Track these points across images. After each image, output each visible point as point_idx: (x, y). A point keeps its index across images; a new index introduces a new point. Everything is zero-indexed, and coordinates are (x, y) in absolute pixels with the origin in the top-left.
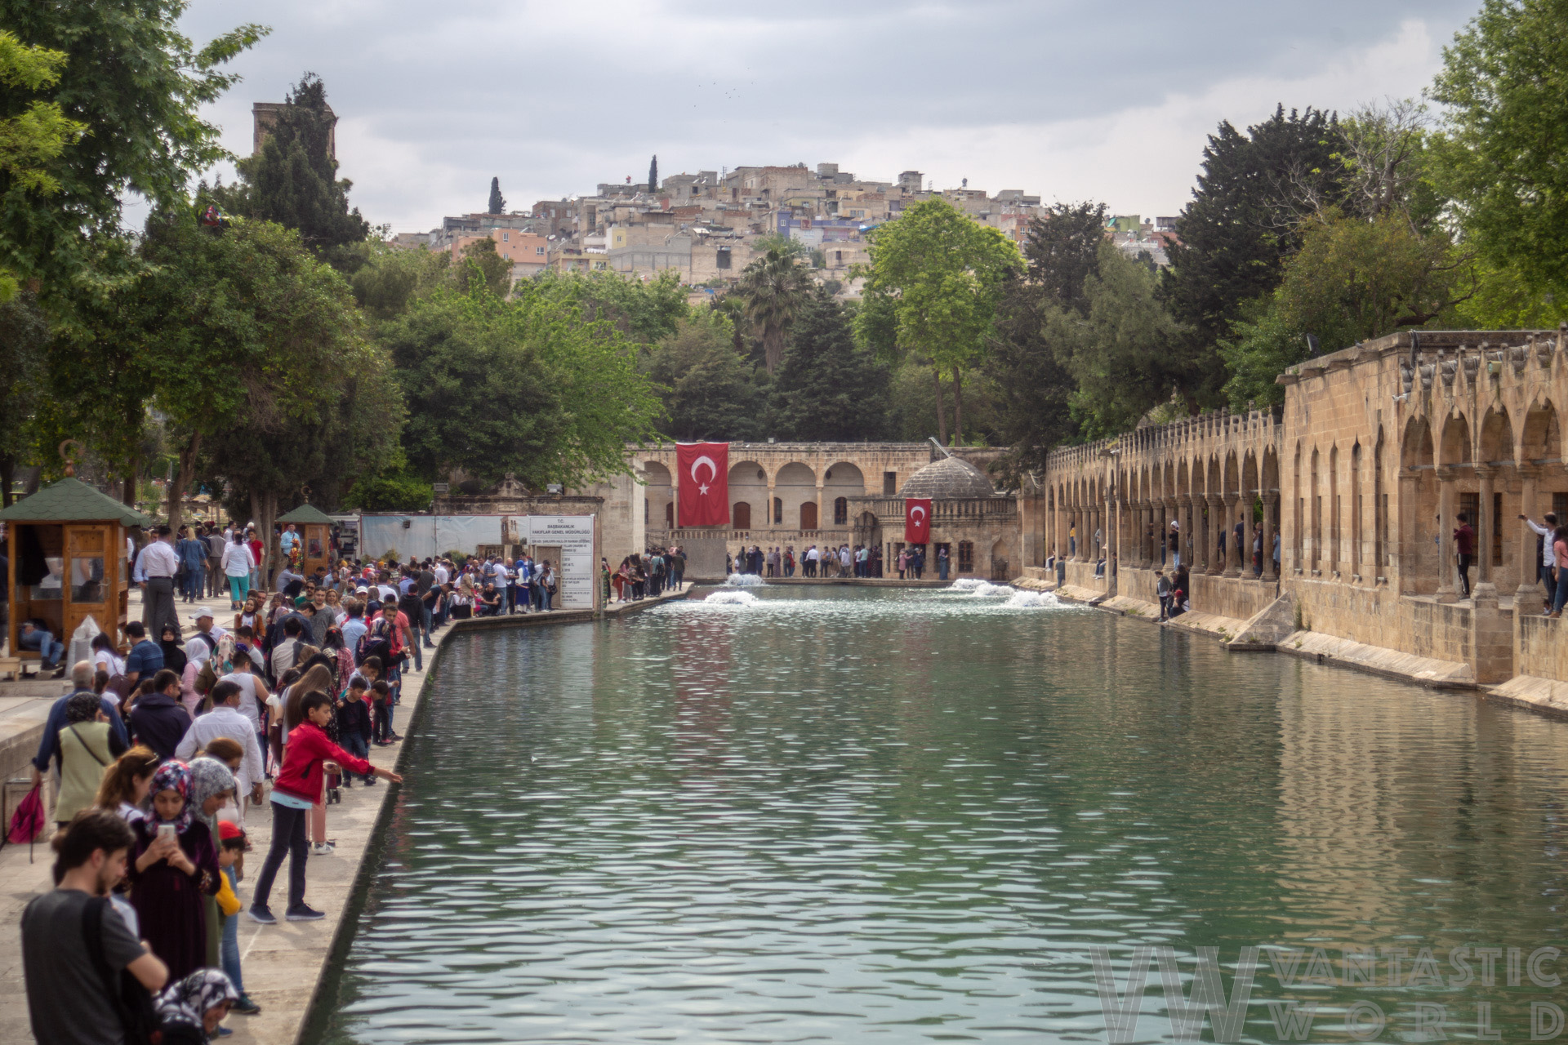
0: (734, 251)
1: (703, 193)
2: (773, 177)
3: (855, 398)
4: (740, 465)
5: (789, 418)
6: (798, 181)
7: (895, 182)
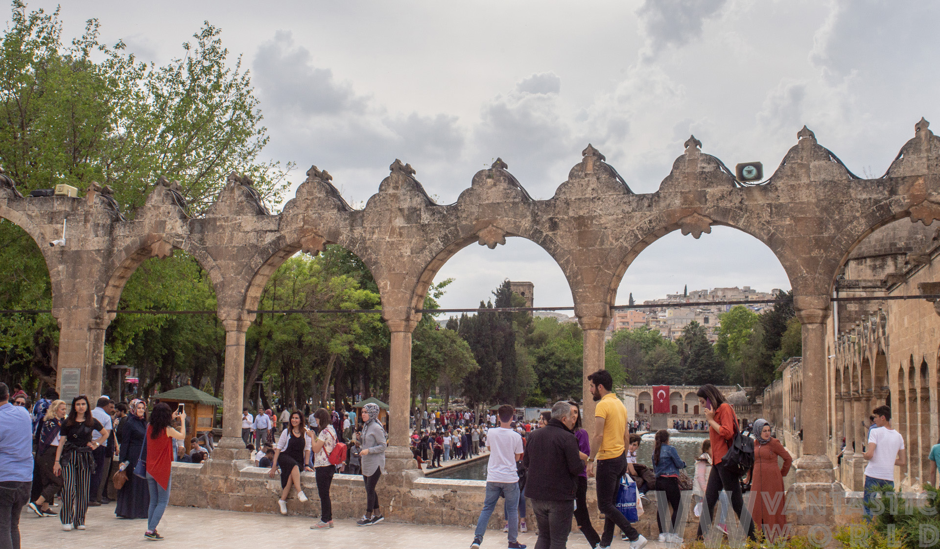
0: (710, 318)
1: (702, 297)
2: (726, 291)
3: (713, 371)
4: (673, 393)
5: (692, 378)
6: (735, 293)
7: (770, 292)
